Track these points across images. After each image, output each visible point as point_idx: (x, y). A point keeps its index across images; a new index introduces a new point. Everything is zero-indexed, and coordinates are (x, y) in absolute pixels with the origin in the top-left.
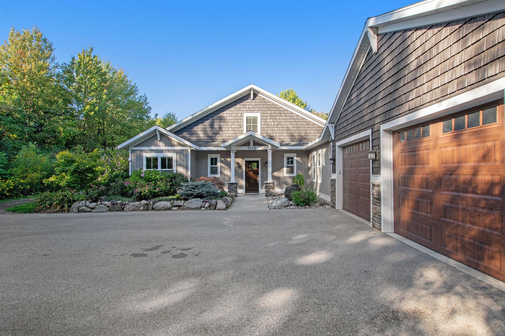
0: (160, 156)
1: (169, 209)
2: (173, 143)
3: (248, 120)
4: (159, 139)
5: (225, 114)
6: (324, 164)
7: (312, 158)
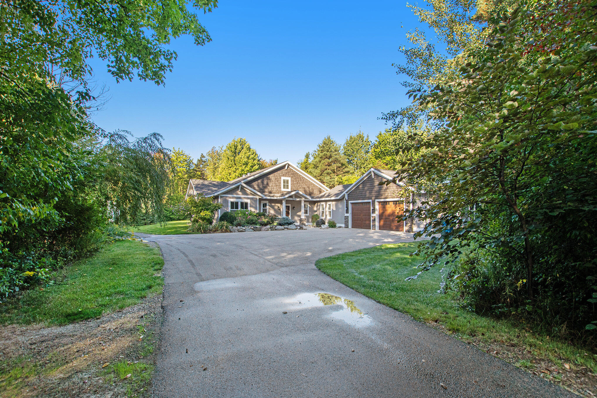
0: (239, 201)
1: (283, 230)
2: (248, 193)
3: (284, 181)
4: (239, 190)
5: (271, 176)
6: (334, 209)
7: (320, 205)
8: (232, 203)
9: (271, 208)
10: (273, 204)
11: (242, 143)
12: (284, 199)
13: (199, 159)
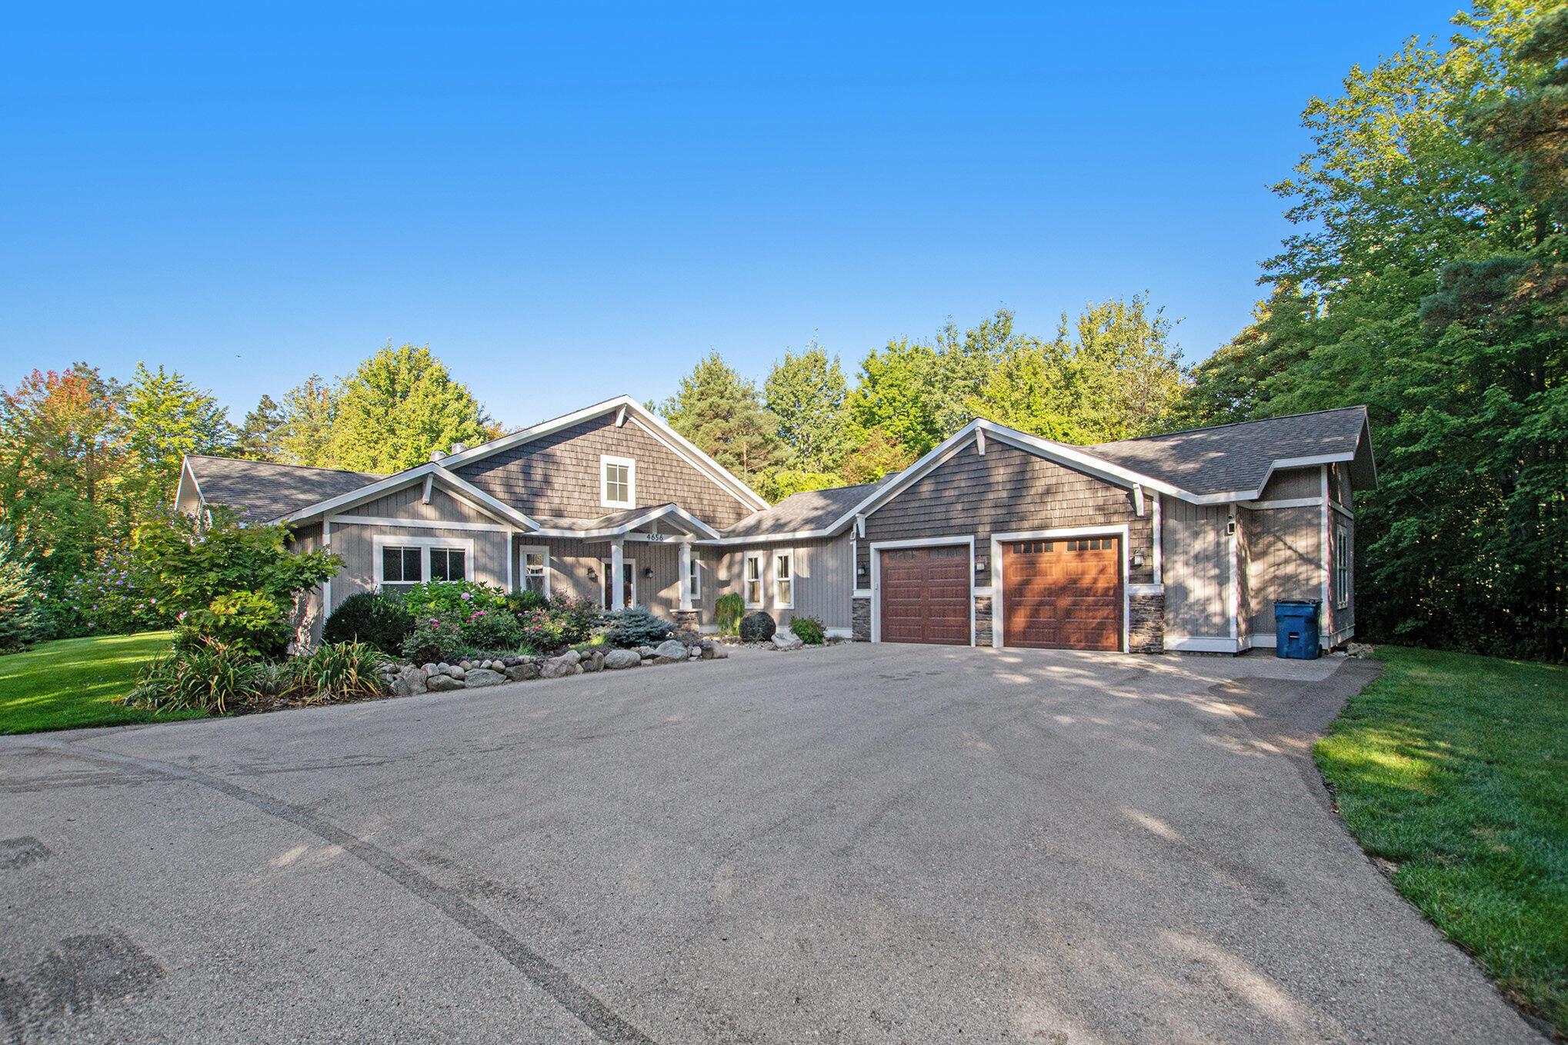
2: (466, 510)
3: (612, 472)
4: (426, 499)
6: (805, 574)
7: (742, 562)
8: (390, 554)
9: (561, 576)
10: (569, 560)
11: (417, 366)
12: (616, 537)
13: (255, 412)
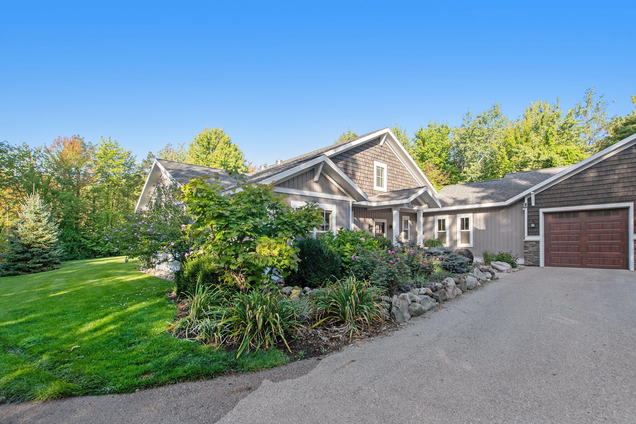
0: (314, 206)
3: (378, 171)
4: (315, 179)
5: (358, 156)
6: (482, 227)
10: (362, 219)
11: (218, 136)
13: (146, 159)
